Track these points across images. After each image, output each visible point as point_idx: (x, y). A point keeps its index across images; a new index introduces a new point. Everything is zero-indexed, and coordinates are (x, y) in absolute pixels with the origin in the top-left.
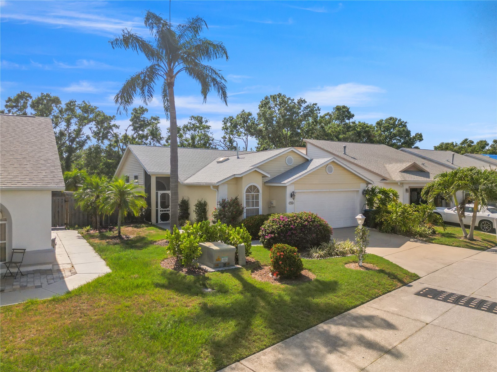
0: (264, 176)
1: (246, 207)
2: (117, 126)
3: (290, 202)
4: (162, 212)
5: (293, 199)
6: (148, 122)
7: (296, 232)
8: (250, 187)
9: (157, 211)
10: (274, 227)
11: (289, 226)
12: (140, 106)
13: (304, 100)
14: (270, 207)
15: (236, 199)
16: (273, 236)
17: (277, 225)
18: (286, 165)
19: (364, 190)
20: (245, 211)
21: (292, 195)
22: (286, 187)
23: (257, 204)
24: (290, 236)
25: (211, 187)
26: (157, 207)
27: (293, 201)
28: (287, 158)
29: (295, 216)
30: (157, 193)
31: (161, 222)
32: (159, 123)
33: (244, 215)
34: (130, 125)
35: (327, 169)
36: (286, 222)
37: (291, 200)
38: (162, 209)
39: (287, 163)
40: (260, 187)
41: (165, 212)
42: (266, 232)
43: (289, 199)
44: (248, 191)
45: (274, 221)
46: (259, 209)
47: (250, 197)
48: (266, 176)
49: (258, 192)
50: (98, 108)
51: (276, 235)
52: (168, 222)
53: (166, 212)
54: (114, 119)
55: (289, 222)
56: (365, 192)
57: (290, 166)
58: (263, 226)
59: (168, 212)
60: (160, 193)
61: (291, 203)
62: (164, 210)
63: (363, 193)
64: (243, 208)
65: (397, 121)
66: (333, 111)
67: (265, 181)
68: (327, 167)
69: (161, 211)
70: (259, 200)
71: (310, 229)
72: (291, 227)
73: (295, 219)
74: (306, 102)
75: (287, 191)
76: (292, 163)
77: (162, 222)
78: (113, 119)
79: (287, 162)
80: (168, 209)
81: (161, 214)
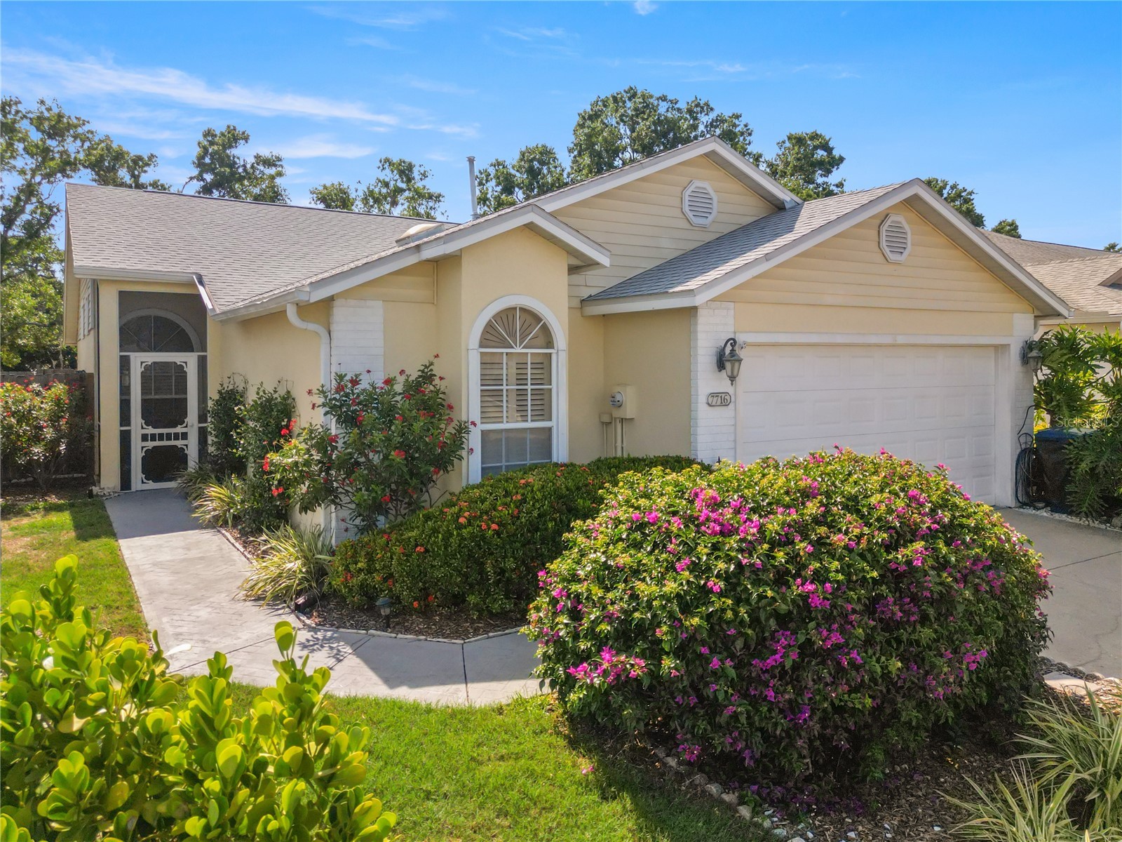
0: (580, 266)
1: (485, 419)
2: (162, 186)
3: (713, 395)
4: (150, 444)
5: (732, 378)
6: (245, 170)
7: (836, 638)
8: (507, 315)
9: (125, 439)
10: (645, 589)
11: (781, 579)
12: (229, 127)
13: (707, 104)
14: (606, 419)
15: (427, 376)
16: (636, 666)
17: (671, 567)
18: (685, 225)
19: (1029, 346)
20: (474, 440)
21: (726, 359)
22: (691, 312)
23: (544, 409)
24: (791, 676)
25: (291, 312)
26: (125, 421)
27: (730, 390)
28: (688, 192)
29: (807, 494)
30: (125, 364)
31: (146, 487)
32: (280, 174)
33: (471, 468)
34: (191, 178)
35: (884, 233)
36: (749, 549)
37: (722, 384)
38: (150, 430)
39: (690, 215)
40: (558, 321)
41: (166, 443)
42: (576, 615)
43: (707, 381)
44: (491, 336)
45: (641, 527)
46: (550, 429)
47: (508, 371)
48: (591, 264)
49: (550, 344)
50: (88, 122)
51: (668, 663)
52: (176, 483)
53: (173, 443)
54: (153, 165)
55: (774, 544)
56: (1033, 353)
57: (703, 228)
58: (560, 566)
59: (179, 443)
60: (140, 360)
61: (720, 400)
62: (161, 435)
63: (1025, 359)
64: (462, 429)
65: (948, 187)
66: (780, 153)
67: (585, 293)
68: (885, 227)
69: (144, 438)
70: (554, 386)
71: (945, 600)
72: (796, 590)
73: (817, 521)
74: (712, 109)
75: (701, 336)
76: (711, 218)
77: (151, 485)
78: (148, 165)
79: (686, 209)
80: (179, 429)
81: (145, 449)
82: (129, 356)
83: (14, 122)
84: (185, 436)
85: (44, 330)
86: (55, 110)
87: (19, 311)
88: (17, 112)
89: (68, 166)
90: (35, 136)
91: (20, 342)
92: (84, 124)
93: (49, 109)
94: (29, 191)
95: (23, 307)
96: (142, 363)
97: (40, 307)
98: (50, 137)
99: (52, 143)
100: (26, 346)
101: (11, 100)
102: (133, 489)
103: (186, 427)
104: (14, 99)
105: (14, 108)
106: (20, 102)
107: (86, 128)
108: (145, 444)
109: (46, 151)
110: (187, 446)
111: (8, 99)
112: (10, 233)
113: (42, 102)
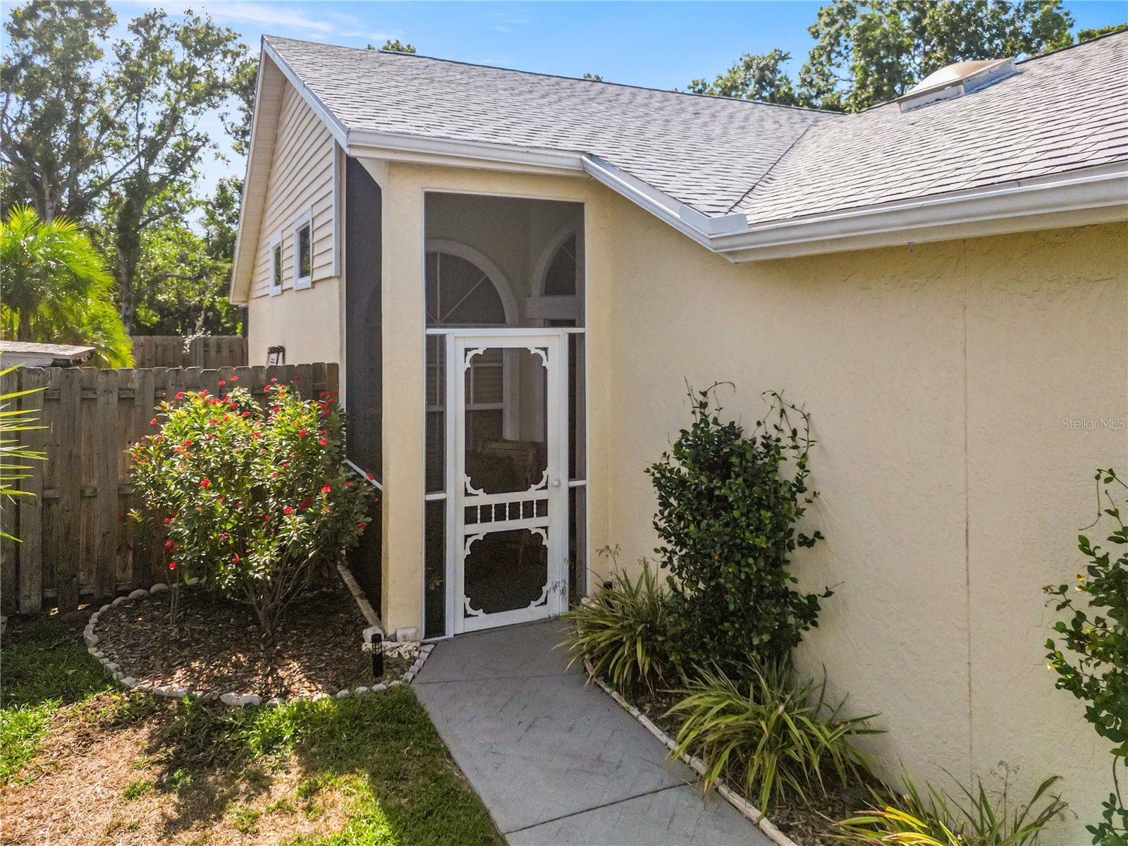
4: (481, 530)
9: (435, 515)
26: (435, 479)
30: (435, 348)
31: (472, 625)
38: (482, 499)
41: (508, 525)
52: (532, 612)
53: (520, 524)
59: (533, 523)
60: (464, 345)
62: (500, 508)
69: (470, 515)
77: (483, 621)
80: (533, 494)
81: (470, 541)
82: (443, 337)
83: (158, 38)
84: (543, 507)
85: (188, 283)
86: (203, 21)
87: (160, 261)
88: (162, 27)
89: (215, 88)
90: (180, 55)
91: (160, 297)
92: (235, 38)
93: (197, 20)
94: (172, 119)
95: (165, 258)
96: (467, 350)
97: (183, 259)
98: (199, 54)
99: (199, 62)
100: (166, 302)
101: (156, 13)
102: (450, 633)
103: (545, 488)
104: (158, 10)
105: (158, 22)
106: (165, 15)
107: (239, 41)
108: (471, 528)
109: (193, 71)
110: (546, 528)
111: (153, 12)
112: (152, 169)
113: (189, 12)
